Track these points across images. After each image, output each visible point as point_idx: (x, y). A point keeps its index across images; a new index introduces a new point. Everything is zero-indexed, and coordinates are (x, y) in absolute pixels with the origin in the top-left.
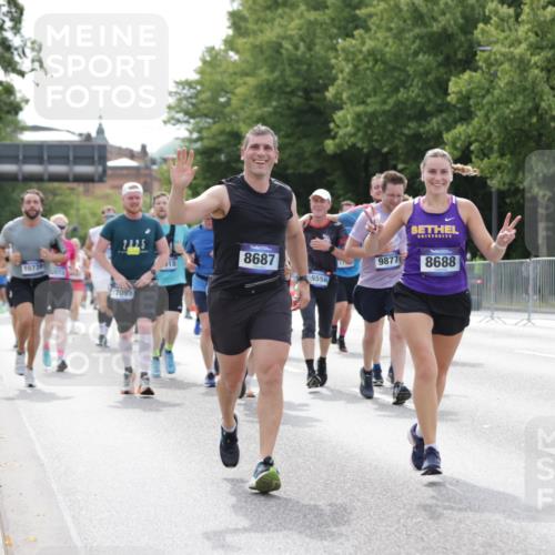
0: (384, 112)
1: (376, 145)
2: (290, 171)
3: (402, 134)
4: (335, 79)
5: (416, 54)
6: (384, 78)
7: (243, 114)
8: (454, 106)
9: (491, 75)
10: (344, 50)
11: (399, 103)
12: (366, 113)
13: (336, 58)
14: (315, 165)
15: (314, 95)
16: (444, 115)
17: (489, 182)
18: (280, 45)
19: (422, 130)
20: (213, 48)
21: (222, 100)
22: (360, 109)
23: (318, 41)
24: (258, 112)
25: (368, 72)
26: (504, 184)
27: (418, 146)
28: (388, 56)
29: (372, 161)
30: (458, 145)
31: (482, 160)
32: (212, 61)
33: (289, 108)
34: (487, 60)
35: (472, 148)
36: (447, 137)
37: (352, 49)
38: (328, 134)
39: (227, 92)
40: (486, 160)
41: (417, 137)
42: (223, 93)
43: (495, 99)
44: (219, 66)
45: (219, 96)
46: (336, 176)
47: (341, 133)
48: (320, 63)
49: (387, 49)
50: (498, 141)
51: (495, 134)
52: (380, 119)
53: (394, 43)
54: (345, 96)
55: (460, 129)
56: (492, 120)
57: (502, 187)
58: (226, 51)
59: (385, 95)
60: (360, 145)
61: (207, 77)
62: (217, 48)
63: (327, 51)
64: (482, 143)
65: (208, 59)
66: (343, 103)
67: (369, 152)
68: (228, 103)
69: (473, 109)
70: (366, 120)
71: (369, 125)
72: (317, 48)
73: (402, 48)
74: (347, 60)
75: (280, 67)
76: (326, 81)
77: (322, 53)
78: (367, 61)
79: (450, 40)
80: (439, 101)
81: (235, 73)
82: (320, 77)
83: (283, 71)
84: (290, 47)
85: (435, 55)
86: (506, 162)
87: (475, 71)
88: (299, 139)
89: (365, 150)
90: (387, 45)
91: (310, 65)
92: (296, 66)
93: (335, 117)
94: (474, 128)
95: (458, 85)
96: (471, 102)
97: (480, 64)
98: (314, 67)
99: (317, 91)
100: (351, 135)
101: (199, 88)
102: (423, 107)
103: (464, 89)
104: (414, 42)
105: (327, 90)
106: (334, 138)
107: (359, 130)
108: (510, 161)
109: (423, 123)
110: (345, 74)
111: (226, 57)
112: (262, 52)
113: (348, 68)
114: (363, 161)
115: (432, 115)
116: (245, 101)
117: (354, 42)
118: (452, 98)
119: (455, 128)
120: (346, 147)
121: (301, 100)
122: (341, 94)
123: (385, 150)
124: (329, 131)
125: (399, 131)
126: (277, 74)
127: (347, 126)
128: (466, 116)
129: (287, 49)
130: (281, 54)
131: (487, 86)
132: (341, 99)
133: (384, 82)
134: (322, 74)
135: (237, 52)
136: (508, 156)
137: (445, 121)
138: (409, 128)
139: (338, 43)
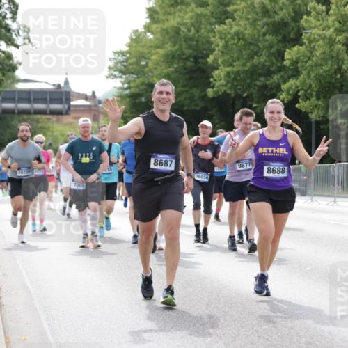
0: (244, 72)
1: (239, 92)
2: (185, 108)
3: (255, 85)
4: (214, 50)
5: (264, 35)
6: (244, 50)
7: (156, 72)
8: (288, 68)
9: (311, 48)
10: (219, 32)
11: (254, 66)
12: (233, 72)
13: (214, 37)
14: (201, 104)
15: (200, 60)
16: (282, 74)
17: (310, 115)
18: (179, 29)
19: (268, 83)
20: (137, 31)
21: (143, 63)
22: (229, 69)
23: (203, 26)
24: (165, 71)
25: (234, 46)
26: (319, 117)
27: (265, 92)
28: (247, 36)
29: (237, 102)
30: (291, 92)
31: (305, 101)
32: (137, 39)
33: (185, 68)
34: (308, 39)
35: (299, 94)
36: (284, 87)
37: (224, 32)
38: (209, 85)
39: (146, 59)
40: (308, 102)
41: (265, 87)
42: (143, 59)
43: (313, 64)
44: (142, 42)
45: (141, 60)
46: (214, 111)
47: (217, 84)
48: (204, 40)
49: (246, 32)
50: (315, 89)
51: (314, 86)
52: (242, 76)
53: (251, 28)
54: (219, 61)
55: (292, 82)
56: (312, 76)
57: (318, 119)
58: (145, 33)
59: (245, 61)
60: (229, 92)
61: (134, 49)
62: (139, 31)
63: (208, 33)
64: (306, 91)
65: (134, 37)
66: (219, 65)
67: (235, 96)
68: (146, 65)
69: (300, 70)
70: (233, 76)
71: (235, 79)
72: (202, 31)
73: (256, 31)
74: (221, 38)
75: (179, 43)
76: (208, 52)
77: (206, 34)
78: (234, 39)
79: (286, 27)
80: (279, 65)
81: (151, 47)
82: (204, 49)
83: (181, 45)
84: (185, 30)
85: (276, 36)
86: (320, 103)
87: (301, 45)
88: (191, 88)
89: (233, 95)
90: (246, 29)
91: (197, 42)
92: (189, 42)
93: (213, 74)
94: (300, 81)
95: (290, 54)
96: (299, 65)
97: (305, 41)
98: (200, 43)
99: (202, 58)
100: (223, 86)
101: (128, 56)
102: (269, 68)
103: (294, 57)
104: (263, 27)
105: (209, 57)
106: (213, 87)
107: (228, 82)
108: (323, 102)
109: (269, 78)
110: (220, 47)
111: (145, 36)
112: (168, 33)
113: (221, 44)
114: (231, 102)
115: (274, 73)
116: (157, 64)
117: (225, 27)
118: (287, 63)
119: (288, 81)
120: (220, 93)
121: (192, 64)
122: (218, 60)
123: (245, 95)
124: (210, 83)
125: (253, 83)
126: (177, 47)
127: (220, 80)
128: (296, 73)
129: (183, 32)
130: (180, 34)
131: (309, 55)
132: (217, 63)
133: (244, 53)
134: (205, 47)
135: (152, 33)
136: (322, 99)
137: (282, 77)
138: (260, 81)
139: (215, 28)
